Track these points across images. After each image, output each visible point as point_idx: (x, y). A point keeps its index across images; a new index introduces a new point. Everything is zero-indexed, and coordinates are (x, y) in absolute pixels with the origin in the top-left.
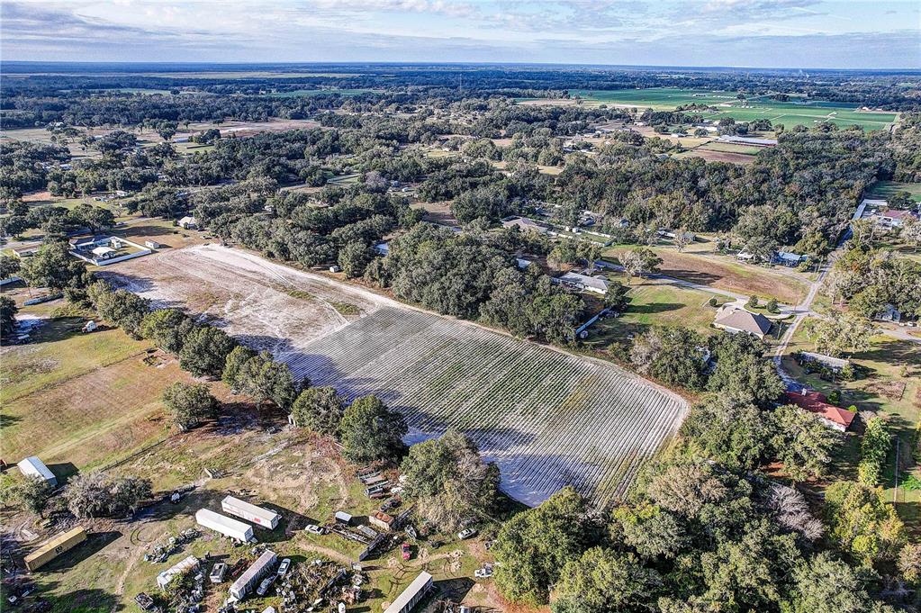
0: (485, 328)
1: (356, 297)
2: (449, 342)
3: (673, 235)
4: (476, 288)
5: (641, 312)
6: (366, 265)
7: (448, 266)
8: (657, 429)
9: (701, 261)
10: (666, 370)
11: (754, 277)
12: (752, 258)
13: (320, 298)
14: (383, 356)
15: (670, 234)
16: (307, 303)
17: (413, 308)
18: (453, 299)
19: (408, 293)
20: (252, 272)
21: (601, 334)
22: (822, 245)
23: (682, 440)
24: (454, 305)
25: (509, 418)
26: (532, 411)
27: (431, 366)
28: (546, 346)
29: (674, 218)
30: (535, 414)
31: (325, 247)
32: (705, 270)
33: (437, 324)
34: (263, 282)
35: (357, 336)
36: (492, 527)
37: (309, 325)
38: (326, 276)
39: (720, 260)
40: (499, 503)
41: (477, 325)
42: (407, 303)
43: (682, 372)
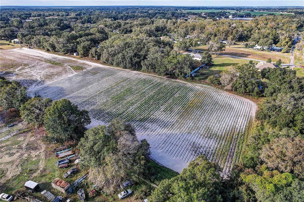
0: (144, 74)
1: (84, 64)
2: (125, 80)
3: (225, 42)
4: (140, 55)
5: (219, 66)
6: (90, 51)
7: (127, 47)
8: (243, 117)
9: (239, 50)
10: (241, 86)
11: (264, 54)
12: (261, 48)
13: (66, 65)
14: (90, 86)
15: (224, 42)
16: (58, 66)
17: (110, 67)
18: (128, 60)
19: (107, 60)
20: (37, 56)
21: (202, 74)
22: (289, 43)
23: (260, 122)
24: (129, 63)
25: (156, 114)
26: (169, 109)
27: (115, 90)
28: (175, 80)
29: (225, 36)
30: (171, 111)
31: (72, 44)
32: (242, 53)
33: (121, 73)
34: (41, 60)
35: (79, 79)
36: (144, 188)
37: (56, 75)
38: (71, 57)
39: (247, 50)
40: (149, 168)
41: (140, 73)
42: (107, 65)
43: (250, 87)
